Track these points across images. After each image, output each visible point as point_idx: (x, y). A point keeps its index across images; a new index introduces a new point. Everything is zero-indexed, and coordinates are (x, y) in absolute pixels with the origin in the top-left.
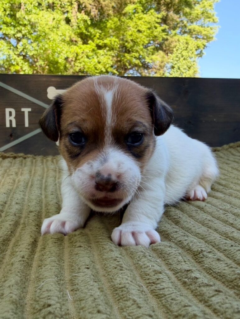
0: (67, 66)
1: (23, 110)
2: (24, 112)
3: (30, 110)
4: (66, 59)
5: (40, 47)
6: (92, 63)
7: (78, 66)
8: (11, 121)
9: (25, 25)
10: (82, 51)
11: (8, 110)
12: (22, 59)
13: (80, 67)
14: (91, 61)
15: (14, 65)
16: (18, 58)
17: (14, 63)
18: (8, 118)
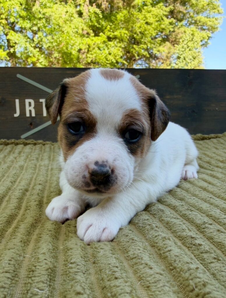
0: (80, 57)
1: (41, 100)
2: (42, 102)
4: (80, 51)
5: (54, 40)
7: (90, 58)
8: (30, 111)
9: (40, 19)
10: (94, 43)
11: (27, 101)
12: (38, 51)
13: (92, 58)
14: (102, 53)
15: (30, 57)
16: (34, 50)
17: (31, 55)
18: (28, 108)
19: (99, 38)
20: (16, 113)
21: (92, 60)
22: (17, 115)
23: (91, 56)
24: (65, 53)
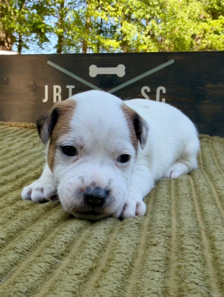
0: (194, 43)
1: (68, 87)
2: (68, 89)
3: (73, 87)
4: (193, 36)
5: (167, 26)
6: (220, 39)
7: (205, 43)
8: (57, 97)
9: (154, 6)
10: (211, 28)
11: (55, 87)
12: (150, 39)
13: (208, 43)
14: (220, 38)
15: (141, 44)
16: (146, 38)
17: (142, 42)
18: (55, 94)
19: (218, 21)
20: (44, 98)
21: (207, 46)
22: (45, 100)
23: (206, 41)
24: (177, 39)
